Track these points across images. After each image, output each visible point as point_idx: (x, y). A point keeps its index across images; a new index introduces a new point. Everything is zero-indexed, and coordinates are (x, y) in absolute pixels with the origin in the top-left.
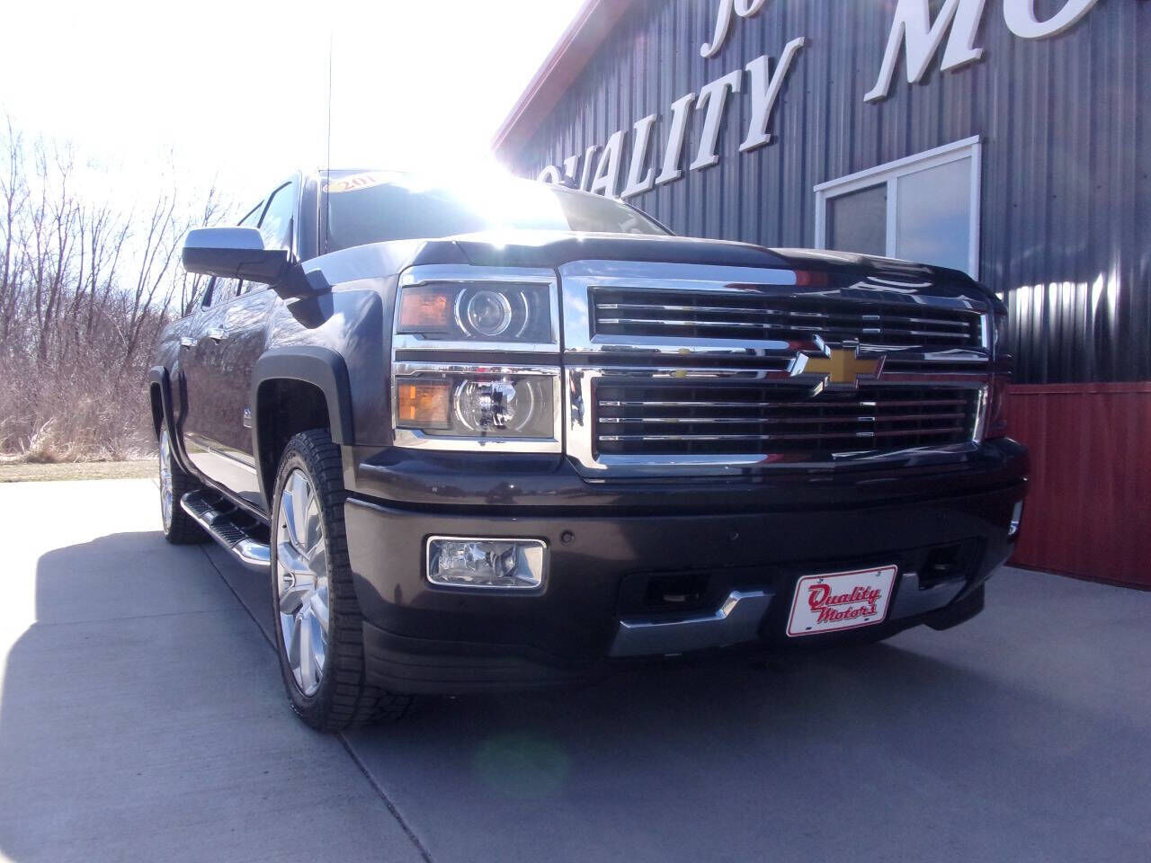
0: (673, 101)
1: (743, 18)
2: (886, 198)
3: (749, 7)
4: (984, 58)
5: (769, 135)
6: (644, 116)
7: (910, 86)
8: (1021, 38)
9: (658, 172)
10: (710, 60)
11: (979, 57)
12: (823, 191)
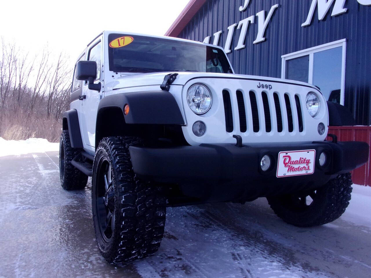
0: (228, 26)
2: (309, 60)
4: (348, 11)
5: (264, 38)
6: (217, 31)
7: (319, 21)
8: (362, 5)
10: (242, 12)
11: (346, 11)
12: (284, 58)
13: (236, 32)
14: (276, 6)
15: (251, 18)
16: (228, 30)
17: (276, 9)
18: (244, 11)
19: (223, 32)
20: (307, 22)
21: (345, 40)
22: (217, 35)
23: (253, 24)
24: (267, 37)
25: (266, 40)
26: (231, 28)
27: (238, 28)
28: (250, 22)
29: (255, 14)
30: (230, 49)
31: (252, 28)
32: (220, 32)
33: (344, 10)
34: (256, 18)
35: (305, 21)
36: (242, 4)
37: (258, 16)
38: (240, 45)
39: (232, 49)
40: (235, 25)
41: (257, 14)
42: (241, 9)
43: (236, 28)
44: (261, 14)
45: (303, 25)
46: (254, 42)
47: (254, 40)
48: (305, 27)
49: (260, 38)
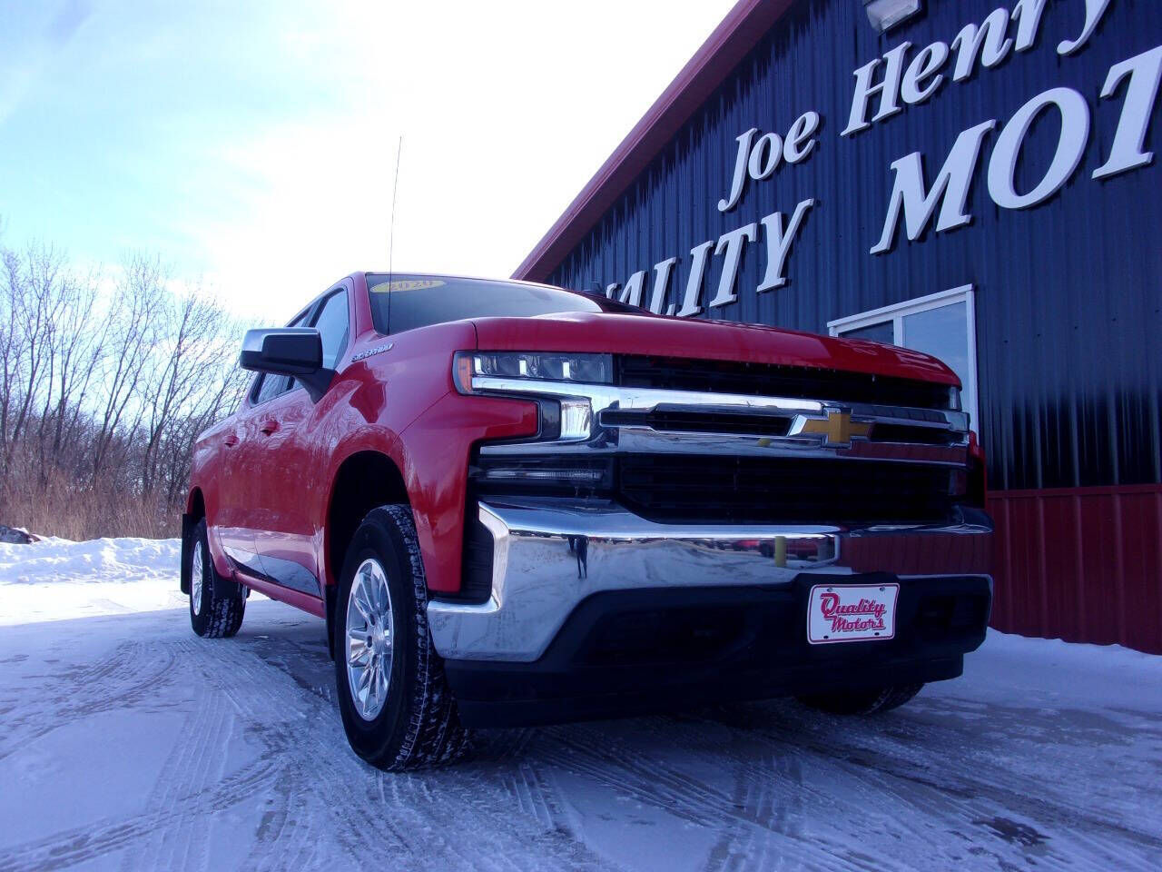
0: (693, 247)
1: (757, 181)
2: (893, 333)
3: (762, 172)
4: (973, 221)
5: (784, 279)
6: (664, 259)
7: (910, 242)
8: (1003, 208)
9: (679, 308)
10: (726, 214)
11: (968, 222)
12: (835, 327)
13: (713, 263)
14: (808, 203)
15: (750, 230)
16: (693, 256)
17: (808, 210)
18: (730, 211)
19: (679, 261)
20: (884, 244)
21: (970, 287)
22: (662, 269)
23: (752, 242)
24: (791, 275)
25: (787, 283)
26: (699, 253)
27: (717, 252)
28: (746, 237)
29: (758, 221)
30: (699, 303)
31: (753, 253)
32: (671, 261)
33: (964, 219)
34: (761, 231)
35: (877, 241)
36: (726, 196)
37: (765, 225)
38: (724, 295)
39: (704, 305)
40: (708, 244)
41: (763, 221)
42: (723, 206)
43: (711, 251)
44: (772, 221)
45: (874, 250)
46: (760, 288)
47: (759, 282)
48: (878, 254)
49: (772, 278)
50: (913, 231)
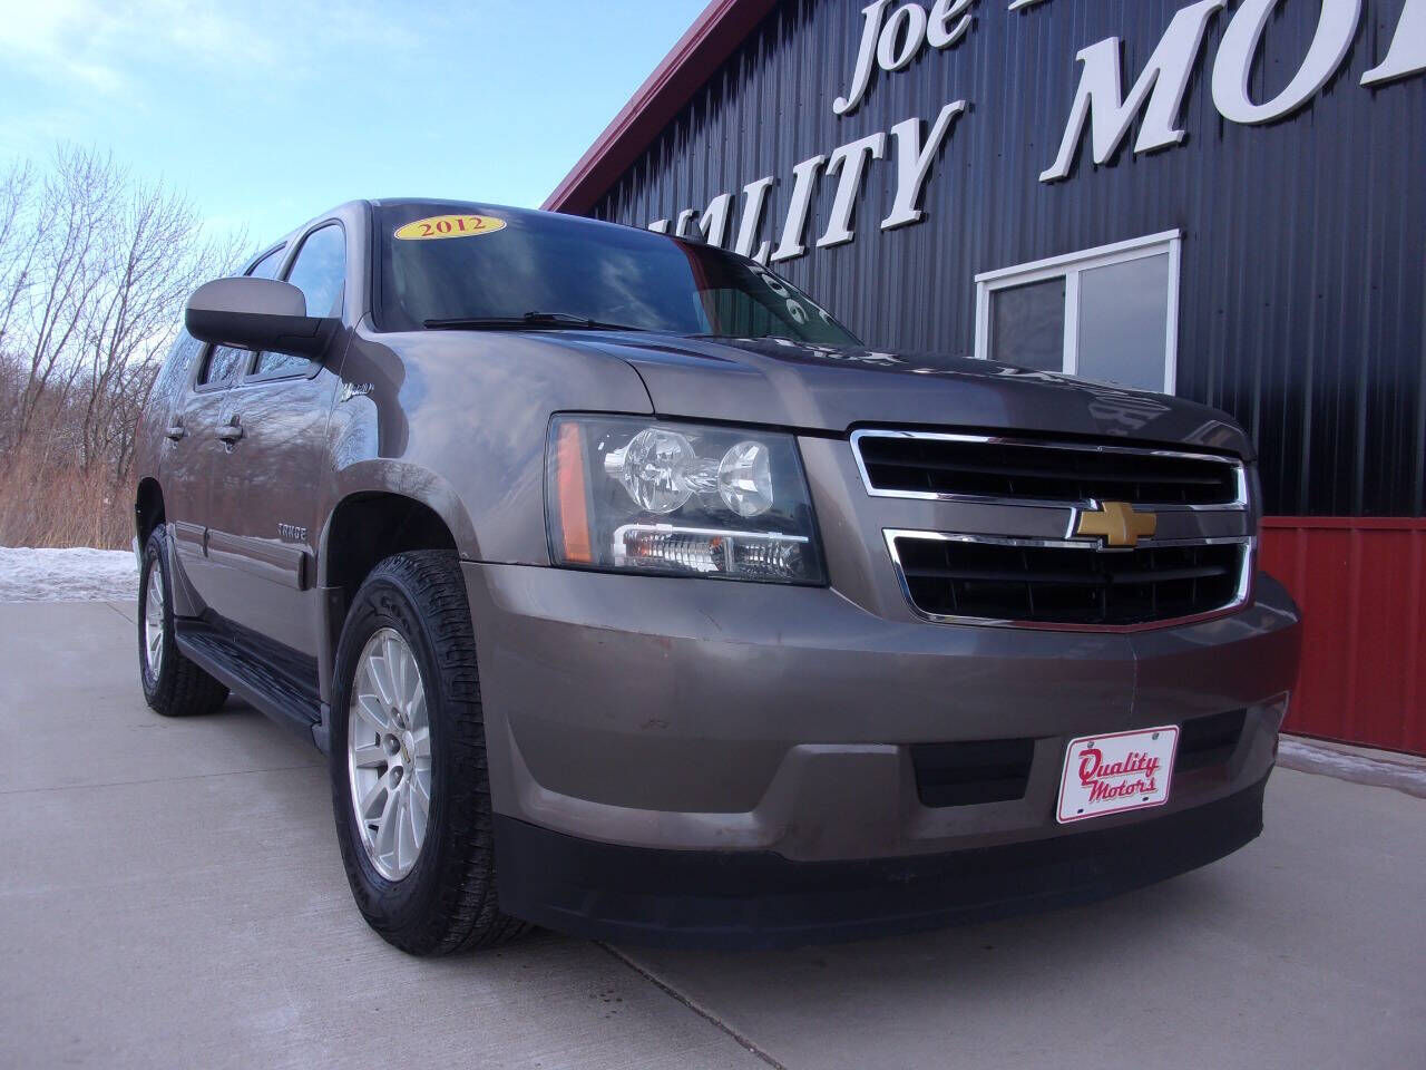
0: (796, 164)
1: (889, 72)
2: (1064, 294)
3: (896, 60)
4: (1186, 139)
5: (919, 212)
6: (757, 179)
7: (1097, 166)
8: (1231, 121)
9: (775, 247)
10: (845, 118)
11: (1181, 139)
12: (986, 282)
13: (823, 184)
14: (956, 105)
15: (875, 142)
16: (796, 176)
17: (957, 116)
18: (851, 113)
19: (778, 182)
20: (1059, 168)
21: (1175, 233)
22: (754, 192)
23: (878, 159)
24: (928, 209)
25: (923, 219)
26: (805, 171)
27: (830, 170)
28: (869, 152)
29: (886, 128)
30: (802, 241)
31: (878, 173)
32: (766, 181)
33: (1174, 136)
34: (891, 143)
35: (1050, 163)
36: (843, 91)
37: (896, 136)
38: (836, 231)
39: (808, 244)
40: (818, 159)
41: (894, 130)
42: (840, 106)
43: (821, 169)
44: (906, 131)
45: (1045, 176)
46: (885, 224)
47: (885, 214)
48: (1051, 182)
49: (903, 210)
50: (1101, 150)
